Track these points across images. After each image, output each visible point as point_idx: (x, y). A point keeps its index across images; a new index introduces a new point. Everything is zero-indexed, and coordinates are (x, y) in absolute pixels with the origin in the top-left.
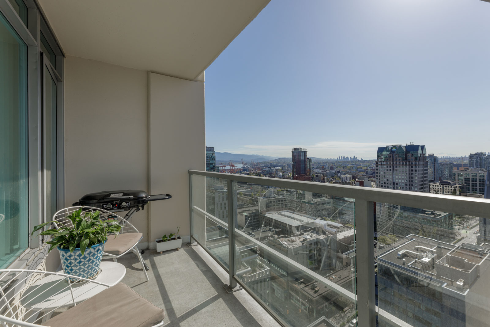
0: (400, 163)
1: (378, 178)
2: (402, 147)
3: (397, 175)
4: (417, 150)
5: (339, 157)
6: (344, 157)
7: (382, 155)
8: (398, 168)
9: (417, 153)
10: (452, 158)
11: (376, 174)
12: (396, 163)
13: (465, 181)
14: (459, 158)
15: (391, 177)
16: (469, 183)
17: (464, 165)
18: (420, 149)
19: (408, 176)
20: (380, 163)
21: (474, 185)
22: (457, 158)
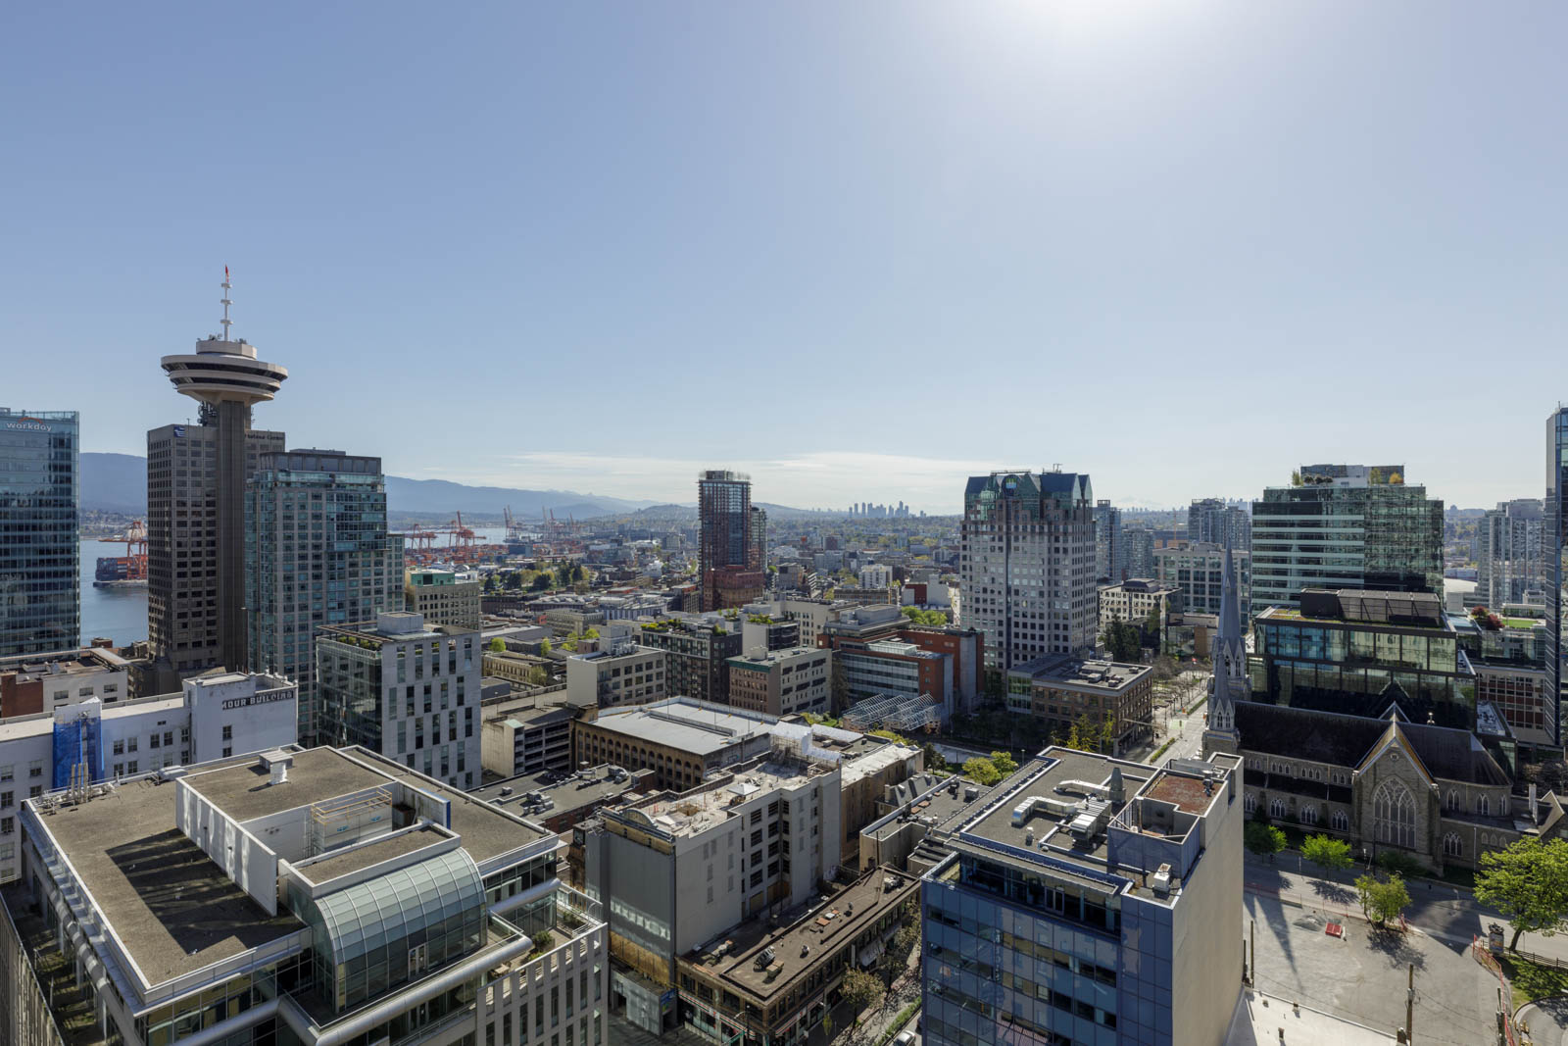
0: (1025, 529)
1: (968, 573)
2: (1033, 479)
3: (1016, 565)
4: (1070, 489)
5: (856, 505)
6: (870, 505)
7: (979, 502)
8: (1020, 543)
9: (1070, 496)
10: (1153, 513)
11: (962, 563)
12: (1017, 528)
13: (1180, 578)
14: (1168, 514)
15: (1002, 570)
16: (1188, 585)
17: (1178, 533)
18: (1077, 484)
19: (1046, 567)
20: (973, 529)
21: (1199, 589)
22: (1163, 512)
